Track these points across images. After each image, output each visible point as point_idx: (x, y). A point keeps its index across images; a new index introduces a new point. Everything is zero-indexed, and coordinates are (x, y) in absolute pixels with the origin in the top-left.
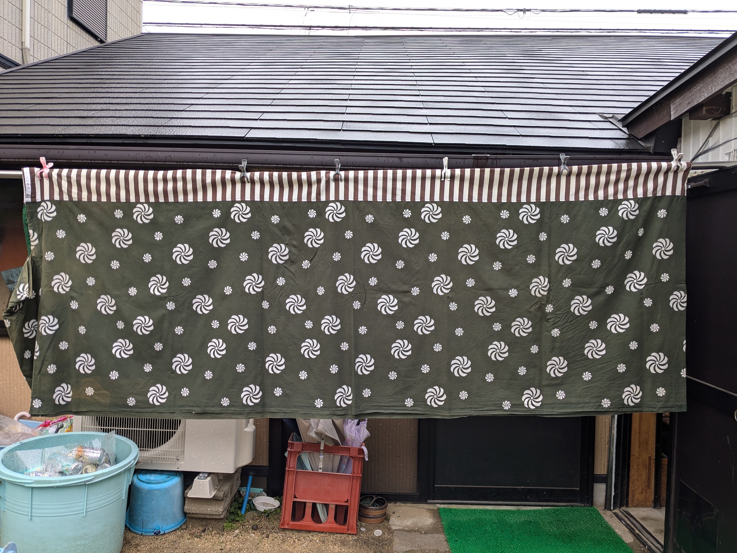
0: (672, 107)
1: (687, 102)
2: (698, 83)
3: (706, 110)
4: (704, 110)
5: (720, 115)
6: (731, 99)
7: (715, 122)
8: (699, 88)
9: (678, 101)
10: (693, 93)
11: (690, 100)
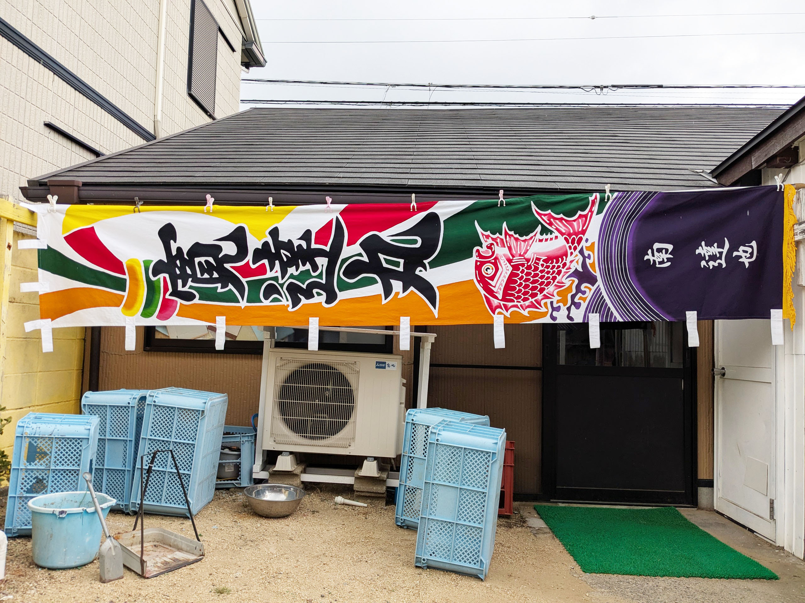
0: (753, 159)
1: (764, 154)
2: (772, 139)
3: (780, 160)
4: (778, 160)
5: (791, 164)
6: (798, 152)
7: (787, 170)
8: (773, 143)
9: (757, 154)
10: (769, 147)
11: (766, 153)
